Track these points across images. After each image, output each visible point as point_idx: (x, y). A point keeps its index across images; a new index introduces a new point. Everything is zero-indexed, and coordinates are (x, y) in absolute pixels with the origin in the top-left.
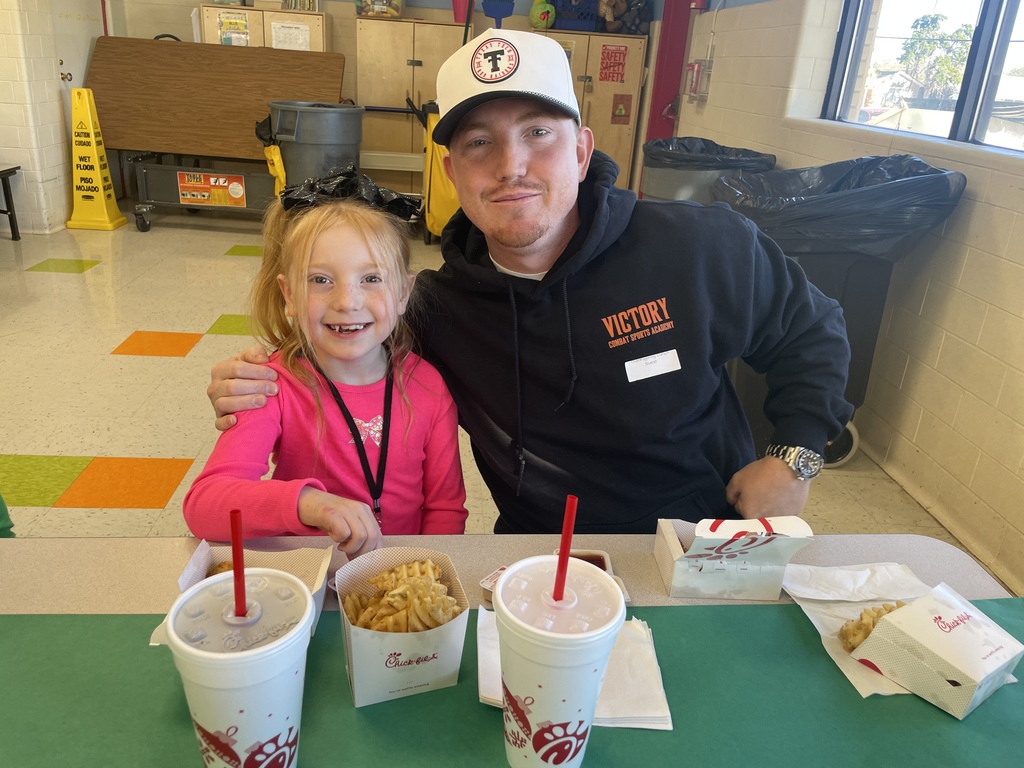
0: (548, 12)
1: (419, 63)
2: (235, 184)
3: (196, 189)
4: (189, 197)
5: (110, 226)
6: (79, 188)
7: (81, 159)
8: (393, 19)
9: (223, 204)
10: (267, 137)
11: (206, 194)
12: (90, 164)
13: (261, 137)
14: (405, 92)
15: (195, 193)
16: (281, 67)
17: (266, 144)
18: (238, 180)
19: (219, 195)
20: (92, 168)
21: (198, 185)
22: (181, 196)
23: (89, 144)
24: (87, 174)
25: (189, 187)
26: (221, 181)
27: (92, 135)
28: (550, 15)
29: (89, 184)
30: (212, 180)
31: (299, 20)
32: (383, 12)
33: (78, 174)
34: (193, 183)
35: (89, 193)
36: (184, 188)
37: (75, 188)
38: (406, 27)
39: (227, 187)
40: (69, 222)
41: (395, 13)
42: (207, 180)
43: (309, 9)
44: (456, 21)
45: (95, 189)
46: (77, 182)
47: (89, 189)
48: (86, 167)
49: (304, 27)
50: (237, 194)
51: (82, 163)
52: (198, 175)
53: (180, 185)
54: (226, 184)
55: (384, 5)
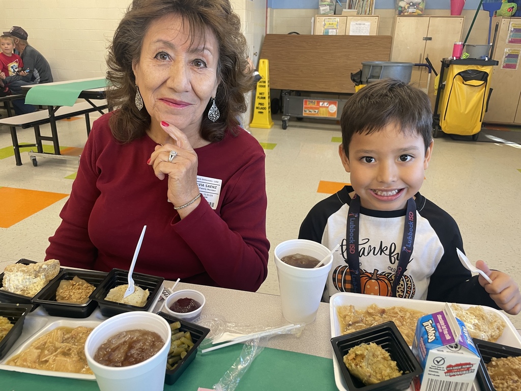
0: (513, 7)
1: (430, 39)
2: (332, 105)
3: (311, 108)
4: (308, 112)
5: (269, 127)
6: (257, 108)
7: (261, 94)
8: (419, 16)
9: (325, 116)
10: (359, 80)
11: (317, 111)
12: (264, 96)
13: (354, 80)
14: (419, 55)
15: (311, 110)
16: (357, 45)
17: (357, 84)
18: (335, 104)
19: (323, 111)
20: (264, 98)
21: (314, 106)
22: (304, 112)
23: (264, 86)
24: (262, 101)
25: (308, 107)
26: (326, 104)
27: (267, 82)
28: (514, 9)
29: (262, 106)
30: (321, 104)
31: (365, 20)
32: (413, 13)
33: (257, 101)
34: (311, 105)
35: (261, 110)
36: (306, 108)
37: (255, 108)
38: (425, 19)
39: (328, 107)
40: (251, 125)
41: (420, 12)
42: (318, 103)
43: (369, 14)
44: (451, 15)
45: (265, 108)
46: (257, 105)
47: (262, 108)
48: (262, 98)
49: (368, 24)
50: (333, 110)
51: (260, 96)
52: (314, 101)
53: (304, 106)
54: (328, 106)
55: (415, 8)
